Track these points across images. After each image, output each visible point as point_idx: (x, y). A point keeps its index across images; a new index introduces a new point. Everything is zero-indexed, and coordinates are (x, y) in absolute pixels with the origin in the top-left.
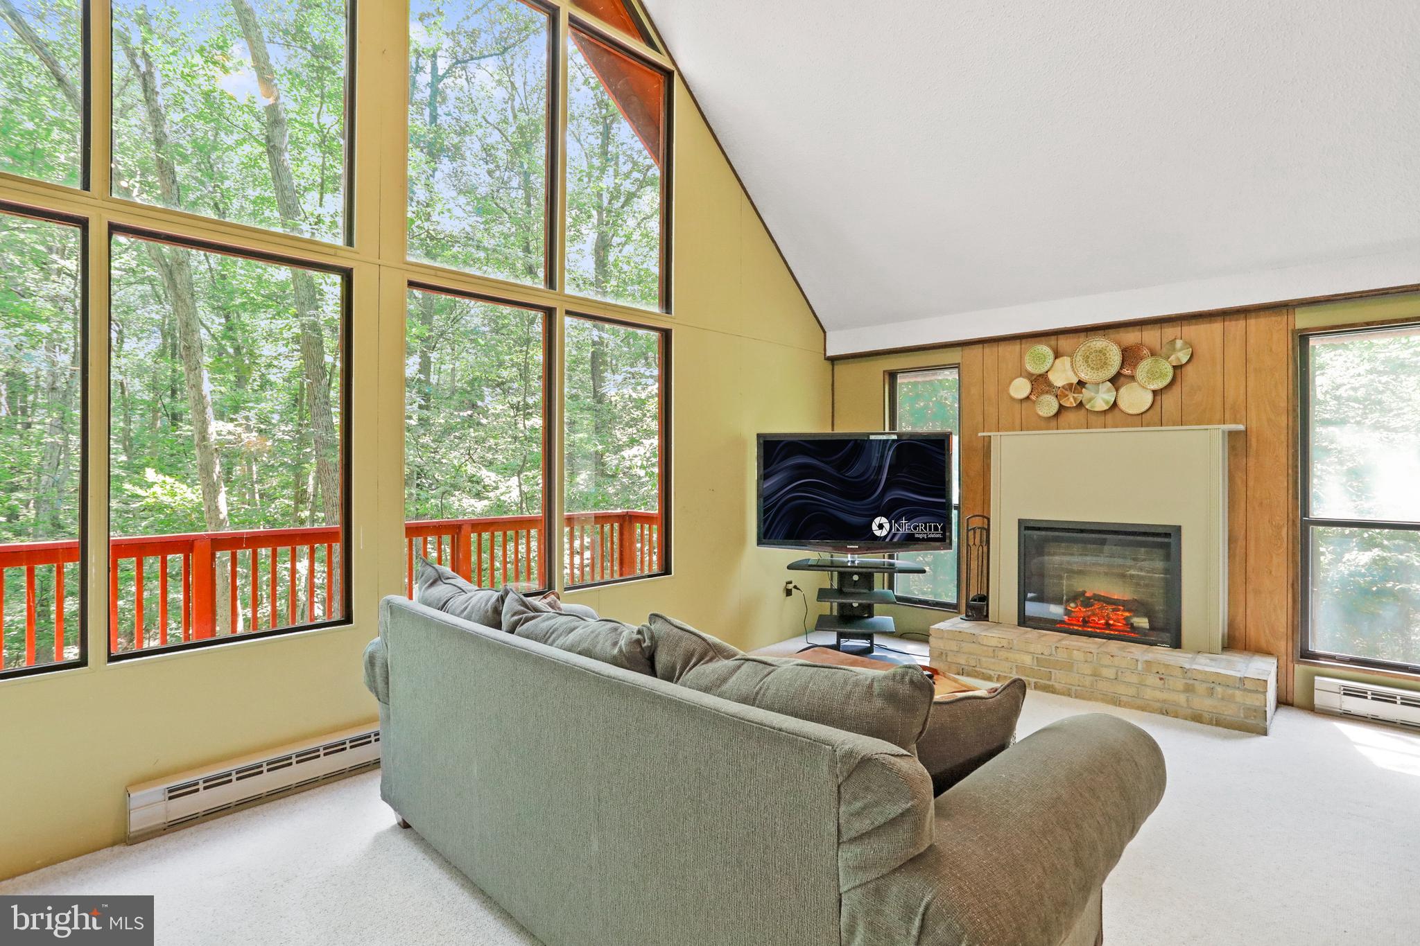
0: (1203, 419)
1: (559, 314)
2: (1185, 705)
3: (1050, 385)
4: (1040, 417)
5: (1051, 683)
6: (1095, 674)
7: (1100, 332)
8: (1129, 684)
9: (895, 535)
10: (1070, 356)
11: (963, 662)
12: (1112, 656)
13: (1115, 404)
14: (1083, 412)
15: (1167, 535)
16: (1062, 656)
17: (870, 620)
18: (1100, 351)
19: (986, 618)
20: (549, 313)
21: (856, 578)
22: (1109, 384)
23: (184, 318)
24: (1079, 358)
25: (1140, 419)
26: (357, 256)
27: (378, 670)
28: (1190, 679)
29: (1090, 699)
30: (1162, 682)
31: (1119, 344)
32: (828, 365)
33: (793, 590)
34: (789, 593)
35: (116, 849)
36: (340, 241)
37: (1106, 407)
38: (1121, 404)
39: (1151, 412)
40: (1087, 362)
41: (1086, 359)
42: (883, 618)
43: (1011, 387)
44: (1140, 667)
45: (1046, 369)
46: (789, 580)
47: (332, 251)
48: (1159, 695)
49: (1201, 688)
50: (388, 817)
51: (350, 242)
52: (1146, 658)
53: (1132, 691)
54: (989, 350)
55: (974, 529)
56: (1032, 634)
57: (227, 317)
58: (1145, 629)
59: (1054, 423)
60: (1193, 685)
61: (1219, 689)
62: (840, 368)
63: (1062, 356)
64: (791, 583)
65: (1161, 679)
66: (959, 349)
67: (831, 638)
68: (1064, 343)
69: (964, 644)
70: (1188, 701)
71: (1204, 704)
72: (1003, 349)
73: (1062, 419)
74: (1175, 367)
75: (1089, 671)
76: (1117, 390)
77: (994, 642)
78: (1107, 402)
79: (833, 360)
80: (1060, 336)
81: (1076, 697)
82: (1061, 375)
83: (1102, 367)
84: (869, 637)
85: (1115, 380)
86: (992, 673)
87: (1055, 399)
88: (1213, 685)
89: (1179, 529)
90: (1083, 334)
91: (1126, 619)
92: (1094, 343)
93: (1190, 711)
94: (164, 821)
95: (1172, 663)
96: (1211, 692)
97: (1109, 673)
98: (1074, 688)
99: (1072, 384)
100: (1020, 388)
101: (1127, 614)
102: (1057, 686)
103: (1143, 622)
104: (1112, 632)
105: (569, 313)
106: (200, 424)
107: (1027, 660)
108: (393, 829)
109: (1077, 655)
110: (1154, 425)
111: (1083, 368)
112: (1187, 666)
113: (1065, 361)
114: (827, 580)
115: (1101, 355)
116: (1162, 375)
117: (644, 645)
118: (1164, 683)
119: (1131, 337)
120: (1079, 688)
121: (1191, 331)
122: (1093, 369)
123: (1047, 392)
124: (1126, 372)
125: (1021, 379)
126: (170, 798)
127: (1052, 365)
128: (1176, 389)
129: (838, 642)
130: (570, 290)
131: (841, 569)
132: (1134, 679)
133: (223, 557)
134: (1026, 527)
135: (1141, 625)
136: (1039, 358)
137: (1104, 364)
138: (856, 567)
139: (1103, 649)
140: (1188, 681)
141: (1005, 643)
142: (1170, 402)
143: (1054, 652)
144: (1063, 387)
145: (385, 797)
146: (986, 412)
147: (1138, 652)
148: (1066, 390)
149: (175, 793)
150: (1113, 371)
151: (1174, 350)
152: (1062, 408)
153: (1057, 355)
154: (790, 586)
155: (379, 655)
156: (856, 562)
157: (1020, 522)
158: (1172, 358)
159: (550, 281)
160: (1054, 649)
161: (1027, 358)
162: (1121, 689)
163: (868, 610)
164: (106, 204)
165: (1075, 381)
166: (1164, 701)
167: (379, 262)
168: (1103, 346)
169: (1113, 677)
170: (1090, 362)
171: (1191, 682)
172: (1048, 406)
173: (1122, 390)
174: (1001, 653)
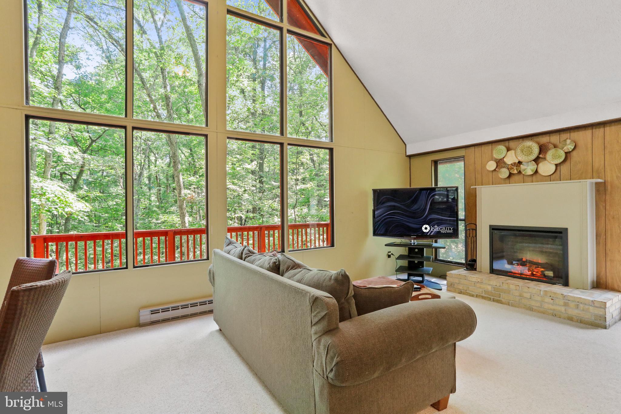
0: (581, 176)
1: (285, 145)
2: (564, 312)
3: (505, 163)
4: (501, 179)
5: (500, 299)
6: (521, 296)
7: (529, 138)
8: (536, 301)
9: (432, 232)
10: (514, 150)
11: (461, 288)
12: (528, 288)
13: (536, 172)
14: (521, 175)
15: (561, 233)
16: (505, 287)
17: (422, 268)
18: (529, 147)
19: (475, 269)
20: (282, 145)
21: (416, 250)
22: (534, 162)
23: (173, 151)
24: (519, 150)
25: (550, 178)
26: (209, 130)
27: (211, 275)
28: (566, 300)
29: (518, 307)
30: (553, 301)
31: (538, 143)
32: (408, 159)
33: (391, 255)
34: (389, 256)
35: (137, 328)
36: (204, 126)
37: (532, 173)
38: (540, 171)
39: (554, 175)
40: (522, 152)
41: (522, 151)
42: (428, 268)
43: (487, 165)
44: (542, 293)
45: (503, 156)
46: (389, 251)
47: (200, 129)
48: (551, 307)
49: (572, 305)
50: (216, 327)
51: (207, 125)
52: (546, 289)
53: (538, 304)
54: (477, 149)
55: (469, 229)
56: (494, 276)
57: (191, 150)
58: (551, 277)
59: (507, 181)
60: (568, 303)
61: (581, 306)
62: (413, 160)
63: (511, 150)
64: (390, 252)
65: (552, 299)
66: (464, 149)
67: (405, 276)
68: (512, 144)
69: (461, 280)
70: (565, 310)
71: (573, 312)
72: (484, 148)
73: (511, 179)
74: (566, 153)
75: (518, 294)
76: (537, 165)
77: (474, 280)
78: (532, 171)
79: (410, 157)
80: (510, 141)
81: (512, 306)
82: (511, 159)
83: (530, 154)
84: (422, 276)
85: (537, 160)
86: (474, 293)
87: (507, 170)
88: (578, 303)
89: (566, 229)
90: (521, 140)
91: (542, 271)
92: (526, 143)
93: (567, 315)
94: (149, 321)
95: (558, 292)
96: (577, 307)
97: (527, 295)
98: (511, 302)
99: (515, 163)
100: (491, 166)
101: (543, 270)
102: (503, 300)
103: (550, 274)
104: (535, 278)
105: (289, 144)
106: (179, 190)
107: (489, 288)
108: (217, 331)
109: (512, 287)
110: (557, 180)
111: (521, 155)
112: (565, 294)
113: (511, 153)
114: (403, 251)
115: (529, 149)
116: (560, 157)
117: (276, 264)
118: (554, 302)
119: (544, 140)
120: (513, 302)
121: (575, 135)
122: (525, 155)
123: (504, 167)
124: (541, 156)
125: (492, 161)
126: (152, 314)
127: (506, 155)
128: (568, 163)
129: (408, 278)
130: (289, 136)
131: (409, 246)
132: (539, 299)
133: (177, 238)
134: (494, 229)
135: (549, 275)
136: (500, 151)
137: (531, 153)
138: (415, 245)
139: (526, 285)
140: (565, 301)
141: (479, 280)
142: (564, 169)
143: (501, 285)
144: (511, 164)
145: (215, 320)
146: (476, 177)
147: (544, 287)
148: (513, 166)
149: (153, 312)
150: (534, 156)
151: (566, 145)
152: (511, 175)
153: (508, 149)
154: (390, 254)
155: (211, 270)
156: (416, 243)
157: (490, 226)
158: (565, 148)
159: (282, 133)
160: (501, 283)
161: (494, 152)
162: (533, 303)
163: (421, 264)
164: (131, 121)
165: (517, 161)
166: (554, 310)
167: (217, 131)
168: (530, 144)
169: (529, 297)
170: (524, 153)
171: (567, 301)
172: (504, 173)
173: (541, 165)
174: (477, 285)
